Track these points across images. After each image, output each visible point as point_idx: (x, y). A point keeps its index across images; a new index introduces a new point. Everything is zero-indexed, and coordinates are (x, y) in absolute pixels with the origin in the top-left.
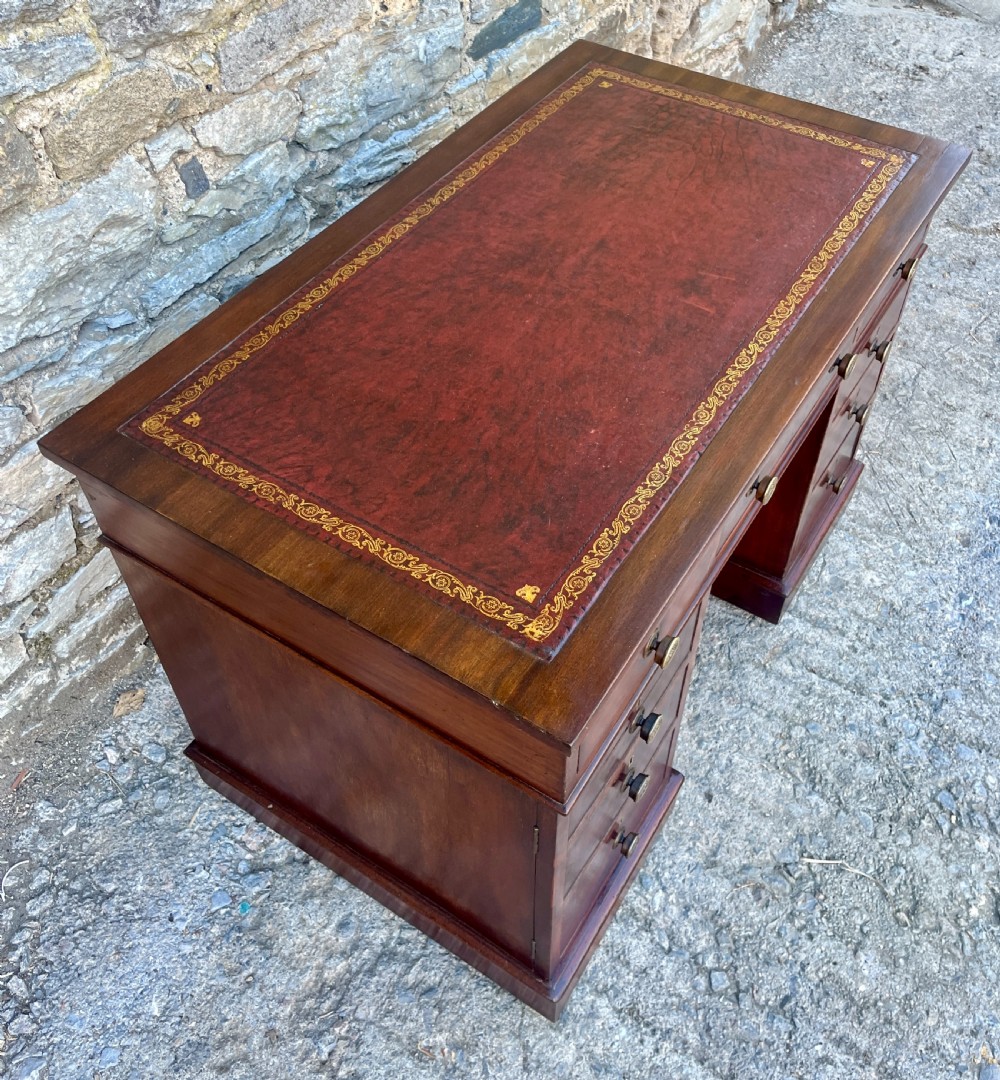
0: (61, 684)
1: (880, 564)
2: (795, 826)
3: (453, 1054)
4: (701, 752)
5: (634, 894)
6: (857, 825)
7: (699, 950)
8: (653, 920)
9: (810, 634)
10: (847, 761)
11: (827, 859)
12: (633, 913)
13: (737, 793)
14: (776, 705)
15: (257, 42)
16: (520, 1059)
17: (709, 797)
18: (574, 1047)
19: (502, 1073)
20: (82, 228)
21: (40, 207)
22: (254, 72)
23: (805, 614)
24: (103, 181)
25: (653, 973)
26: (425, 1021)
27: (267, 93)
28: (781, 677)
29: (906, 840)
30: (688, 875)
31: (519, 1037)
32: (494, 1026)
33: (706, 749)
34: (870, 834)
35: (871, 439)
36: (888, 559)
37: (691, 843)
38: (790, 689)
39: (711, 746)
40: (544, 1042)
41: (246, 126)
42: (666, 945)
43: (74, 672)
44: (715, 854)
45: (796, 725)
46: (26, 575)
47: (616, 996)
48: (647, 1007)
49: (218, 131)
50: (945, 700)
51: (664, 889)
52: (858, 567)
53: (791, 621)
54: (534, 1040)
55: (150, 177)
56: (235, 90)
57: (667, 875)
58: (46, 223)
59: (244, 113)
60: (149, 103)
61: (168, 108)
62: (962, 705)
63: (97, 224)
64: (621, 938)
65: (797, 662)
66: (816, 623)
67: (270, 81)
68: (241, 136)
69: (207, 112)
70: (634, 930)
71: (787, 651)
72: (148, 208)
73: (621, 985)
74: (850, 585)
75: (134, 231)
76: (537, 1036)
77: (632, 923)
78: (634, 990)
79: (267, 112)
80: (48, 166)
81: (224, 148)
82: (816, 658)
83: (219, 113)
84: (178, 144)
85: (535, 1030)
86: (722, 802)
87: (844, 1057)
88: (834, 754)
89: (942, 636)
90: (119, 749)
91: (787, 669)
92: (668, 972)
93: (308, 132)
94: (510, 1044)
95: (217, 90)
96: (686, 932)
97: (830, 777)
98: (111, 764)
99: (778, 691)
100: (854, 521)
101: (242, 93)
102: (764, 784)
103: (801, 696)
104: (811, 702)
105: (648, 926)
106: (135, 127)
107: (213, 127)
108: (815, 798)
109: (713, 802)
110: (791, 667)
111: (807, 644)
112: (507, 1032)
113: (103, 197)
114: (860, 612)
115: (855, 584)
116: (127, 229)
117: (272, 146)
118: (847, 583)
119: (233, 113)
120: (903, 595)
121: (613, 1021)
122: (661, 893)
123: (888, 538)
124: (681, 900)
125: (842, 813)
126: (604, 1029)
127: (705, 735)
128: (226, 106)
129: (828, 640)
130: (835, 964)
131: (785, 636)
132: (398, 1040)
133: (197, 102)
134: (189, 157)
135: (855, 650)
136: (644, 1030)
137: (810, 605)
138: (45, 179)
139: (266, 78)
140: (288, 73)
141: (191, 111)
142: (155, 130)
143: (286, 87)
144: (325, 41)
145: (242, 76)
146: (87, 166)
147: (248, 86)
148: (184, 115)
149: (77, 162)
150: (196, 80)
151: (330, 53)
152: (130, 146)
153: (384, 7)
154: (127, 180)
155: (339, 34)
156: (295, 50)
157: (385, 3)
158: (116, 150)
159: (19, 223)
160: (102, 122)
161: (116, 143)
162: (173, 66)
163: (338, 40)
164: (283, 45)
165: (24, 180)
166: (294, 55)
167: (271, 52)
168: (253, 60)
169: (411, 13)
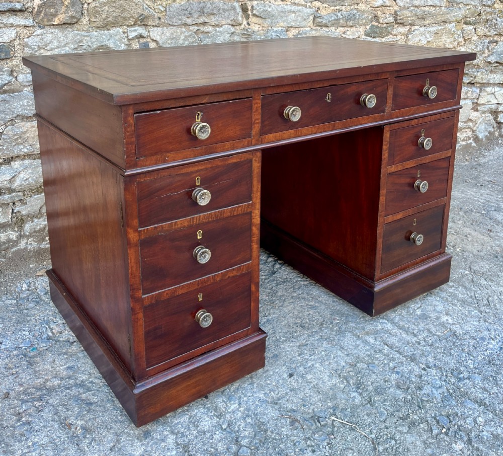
0: (20, 246)
1: (456, 315)
2: (335, 402)
3: (81, 430)
4: (299, 358)
5: (222, 401)
7: (242, 435)
8: (225, 415)
10: (386, 385)
11: (347, 422)
12: (216, 408)
13: (309, 379)
14: (356, 351)
15: (184, 10)
16: (112, 444)
17: (291, 375)
18: (143, 450)
19: (98, 447)
20: (92, 43)
21: (78, 30)
22: (180, 20)
23: (397, 323)
24: (106, 32)
25: (208, 435)
26: (78, 413)
27: (184, 30)
28: (366, 343)
29: (405, 429)
30: (257, 403)
31: (118, 436)
32: (109, 427)
33: (303, 357)
34: (381, 419)
35: (478, 269)
36: (462, 314)
37: (268, 392)
38: (367, 347)
39: (306, 357)
40: (130, 442)
41: (172, 39)
42: (225, 427)
43: (28, 244)
44: (279, 399)
45: (363, 362)
46: (23, 178)
47: (181, 437)
48: (195, 447)
49: (159, 35)
50: (468, 378)
51: (240, 404)
52: (441, 313)
53: (385, 323)
54: (125, 440)
55: (126, 40)
56: (171, 23)
57: (245, 399)
58: (78, 34)
59: (172, 34)
60: (132, 12)
61: (140, 17)
62: (478, 383)
63: (98, 45)
64: (201, 415)
65: (379, 339)
67: (187, 27)
68: (169, 42)
69: (156, 26)
70: (211, 414)
71: (376, 334)
73: (187, 434)
74: (432, 319)
76: (128, 439)
77: (212, 411)
78: (192, 438)
79: (182, 37)
80: (87, 19)
81: (160, 42)
82: (392, 340)
83: (161, 28)
84: (140, 32)
85: (128, 436)
86: (297, 380)
88: (379, 380)
90: (29, 286)
91: (371, 340)
92: (217, 437)
94: (110, 437)
95: (163, 21)
96: (240, 425)
97: (370, 388)
98: (22, 290)
99: (360, 347)
100: (449, 296)
101: (174, 26)
102: (327, 379)
103: (373, 352)
104: (378, 356)
105: (219, 416)
106: (125, 19)
107: (158, 33)
108: (355, 394)
109: (292, 378)
110: (374, 340)
111: (390, 334)
112: (113, 431)
113: (104, 37)
114: (431, 330)
115: (435, 319)
118: (430, 317)
119: (168, 32)
120: (464, 330)
121: (172, 447)
122: (237, 405)
123: (467, 307)
124: (246, 412)
125: (369, 406)
126: (164, 448)
127: (306, 352)
128: (165, 28)
129: (404, 335)
131: (378, 328)
132: (60, 416)
133: (153, 21)
134: (145, 40)
135: (419, 344)
137: (401, 320)
138: (84, 22)
139: (185, 25)
140: (196, 28)
141: (150, 23)
142: (133, 24)
143: (194, 32)
144: (216, 23)
145: (175, 19)
146: (101, 23)
147: (176, 24)
148: (146, 24)
149: (97, 20)
150: (154, 13)
151: (218, 29)
152: (121, 25)
153: (249, 24)
154: (116, 35)
155: (224, 23)
156: (201, 20)
157: (250, 23)
158: (115, 24)
159: (68, 31)
160: (111, 10)
161: (115, 20)
162: (147, 4)
163: (222, 25)
164: (196, 15)
165: (74, 14)
166: (200, 22)
167: (189, 16)
168: (181, 15)
169: (262, 32)
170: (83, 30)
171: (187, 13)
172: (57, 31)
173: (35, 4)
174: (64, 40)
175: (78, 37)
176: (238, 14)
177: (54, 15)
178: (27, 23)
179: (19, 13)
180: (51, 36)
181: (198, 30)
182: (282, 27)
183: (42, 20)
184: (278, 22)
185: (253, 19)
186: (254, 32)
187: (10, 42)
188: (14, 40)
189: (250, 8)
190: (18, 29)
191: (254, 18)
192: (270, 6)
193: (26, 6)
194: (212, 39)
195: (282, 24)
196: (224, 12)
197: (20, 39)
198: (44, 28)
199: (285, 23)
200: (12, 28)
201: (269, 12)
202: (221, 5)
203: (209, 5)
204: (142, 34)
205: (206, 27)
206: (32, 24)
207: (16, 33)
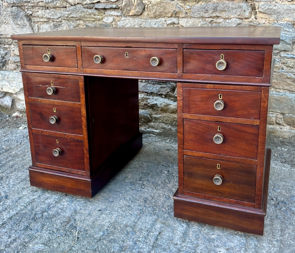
4: (117, 209)
5: (67, 200)
6: (91, 244)
7: (49, 212)
8: (59, 204)
9: (178, 232)
10: (119, 242)
12: (61, 200)
13: (102, 216)
14: (140, 224)
15: (202, 8)
17: (99, 210)
21: (141, 19)
22: (199, 14)
23: (189, 231)
24: (155, 20)
27: (201, 20)
30: (72, 208)
38: (149, 227)
42: (51, 206)
44: (80, 213)
45: (133, 229)
49: (185, 23)
51: (68, 204)
52: (226, 246)
55: (166, 25)
56: (193, 16)
57: (72, 205)
58: (140, 21)
59: (194, 22)
60: (170, 9)
61: (174, 12)
65: (163, 229)
67: (204, 19)
69: (183, 18)
70: (56, 200)
74: (213, 244)
80: (147, 13)
83: (187, 19)
84: (174, 21)
87: (9, 241)
88: (121, 238)
92: (43, 206)
95: (189, 15)
96: (54, 209)
97: (112, 237)
99: (146, 224)
101: (195, 18)
103: (146, 230)
104: (144, 232)
107: (184, 21)
108: (101, 233)
109: (98, 212)
110: (159, 227)
111: (173, 232)
113: (153, 23)
114: (199, 247)
115: (215, 246)
119: (191, 21)
121: (31, 199)
122: (66, 204)
125: (96, 241)
127: (124, 209)
128: (189, 19)
129: (177, 237)
130: (40, 239)
131: (174, 225)
133: (182, 15)
134: (177, 26)
135: (175, 245)
136: (28, 204)
137: (195, 232)
138: (145, 14)
139: (202, 17)
140: (211, 19)
141: (180, 16)
142: (170, 16)
143: (209, 22)
144: (227, 17)
145: (196, 14)
146: (153, 15)
147: (196, 17)
148: (178, 16)
149: (151, 13)
150: (183, 10)
151: (227, 21)
152: (164, 17)
153: (256, 18)
154: (160, 22)
155: (232, 17)
156: (214, 15)
157: (258, 18)
158: (160, 16)
159: (136, 19)
160: (158, 8)
161: (160, 14)
162: (180, 5)
164: (210, 12)
165: (138, 10)
166: (214, 16)
167: (205, 12)
168: (200, 11)
169: (268, 24)
170: (144, 19)
171: (204, 10)
172: (131, 18)
173: (123, 5)
174: (133, 23)
175: (140, 22)
176: (244, 11)
177: (130, 11)
178: (118, 14)
179: (116, 10)
180: (128, 21)
181: (212, 21)
182: (288, 21)
183: (125, 13)
184: (283, 17)
185: (259, 15)
186: (259, 24)
187: (111, 23)
188: (113, 22)
189: (257, 7)
190: (114, 17)
191: (261, 14)
192: (275, 6)
193: (119, 6)
195: (287, 19)
196: (232, 9)
197: (115, 22)
198: (126, 17)
199: (291, 19)
200: (112, 17)
201: (274, 10)
202: (230, 5)
203: (221, 5)
204: (175, 22)
205: (219, 19)
206: (120, 15)
207: (113, 19)
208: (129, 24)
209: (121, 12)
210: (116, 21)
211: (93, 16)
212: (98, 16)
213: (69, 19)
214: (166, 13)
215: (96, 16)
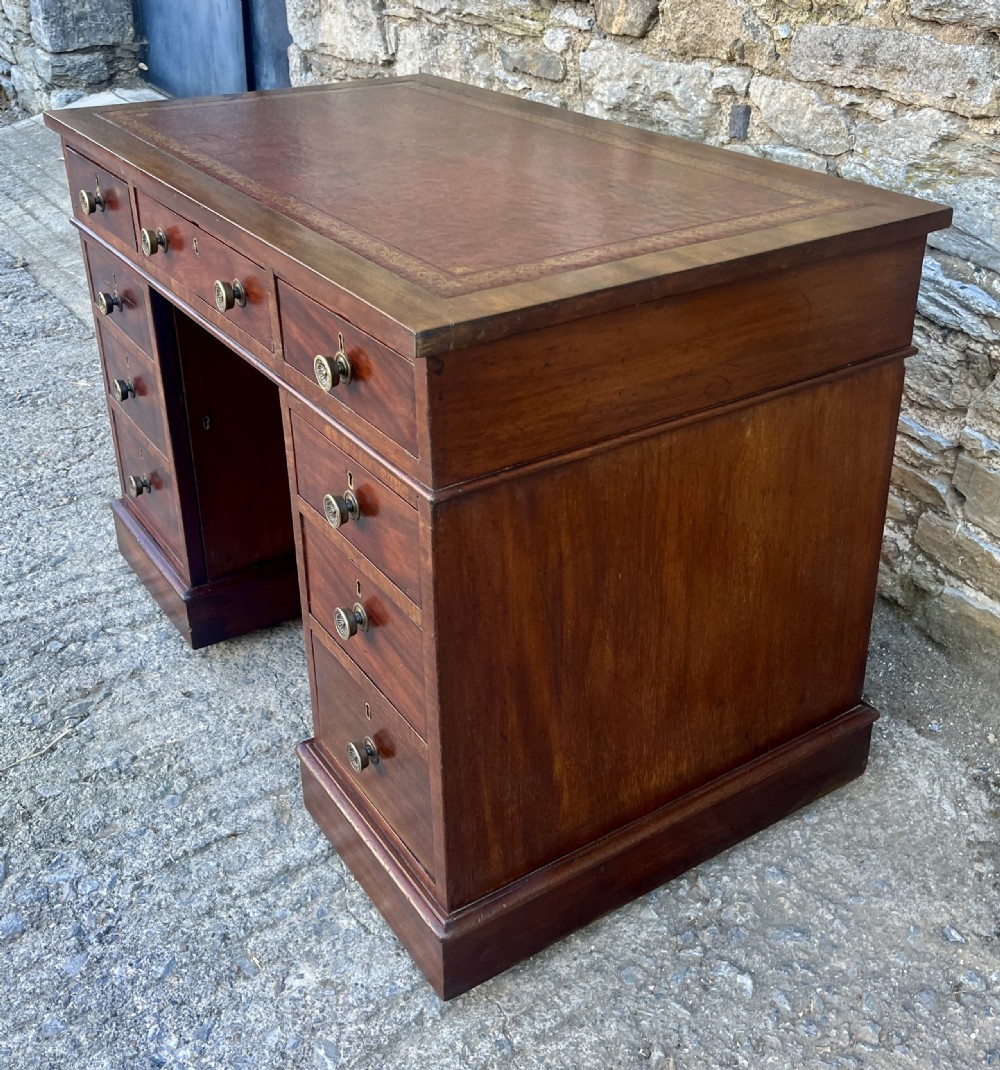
1: (318, 1004)
7: (85, 645)
10: (114, 807)
15: (826, 43)
17: (186, 694)
20: (651, 83)
21: (643, 52)
22: (812, 68)
24: (682, 66)
27: (813, 95)
30: (140, 658)
33: (232, 711)
36: (318, 1021)
39: (230, 715)
41: (789, 112)
42: (109, 631)
44: (139, 681)
45: (189, 788)
49: (766, 96)
50: (81, 947)
53: (311, 849)
55: (710, 92)
56: (794, 73)
57: (155, 647)
58: (636, 60)
59: (792, 100)
60: (724, 30)
61: (735, 44)
63: (660, 89)
65: (256, 827)
66: (288, 873)
67: (828, 90)
68: (784, 118)
71: (277, 824)
72: (697, 112)
74: (314, 943)
75: (679, 119)
79: (809, 114)
81: (764, 115)
82: (246, 846)
83: (773, 81)
84: (732, 80)
86: (173, 701)
88: (131, 800)
89: (155, 1010)
91: (256, 812)
92: (92, 623)
93: (847, 172)
95: (782, 63)
97: (115, 786)
99: (237, 790)
101: (799, 81)
103: (214, 806)
104: (200, 811)
107: (764, 89)
108: (109, 762)
110: (255, 817)
111: (271, 849)
114: (267, 932)
116: (677, 113)
117: (811, 156)
118: (319, 942)
120: (250, 1000)
125: (76, 776)
127: (246, 716)
128: (781, 81)
129: (257, 871)
131: (296, 832)
133: (760, 59)
134: (742, 101)
135: (221, 892)
136: (73, 600)
138: (657, 38)
139: (822, 83)
140: (847, 98)
141: (755, 64)
142: (726, 57)
143: (843, 109)
144: (906, 97)
145: (802, 64)
146: (676, 45)
147: (803, 78)
148: (749, 63)
149: (672, 37)
150: (768, 40)
151: (908, 115)
152: (711, 57)
154: (692, 76)
155: (925, 100)
156: (863, 80)
158: (697, 52)
159: (629, 51)
160: (692, 20)
161: (696, 44)
163: (921, 108)
164: (851, 64)
165: (633, 20)
166: (861, 84)
167: (833, 62)
168: (816, 57)
170: (651, 54)
171: (830, 52)
172: (615, 47)
175: (635, 65)
176: (973, 83)
177: (612, 16)
178: (581, 25)
179: (578, 5)
180: (605, 54)
181: (852, 104)
183: (602, 21)
187: (561, 54)
188: (566, 50)
190: (571, 33)
194: (882, 137)
196: (927, 67)
197: (573, 50)
198: (604, 38)
200: (565, 30)
202: (923, 47)
203: (891, 42)
204: (735, 87)
205: (880, 103)
206: (589, 28)
207: (567, 38)
208: (607, 66)
209: (592, 16)
210: (576, 49)
211: (518, 18)
212: (532, 19)
213: (464, 19)
214: (716, 45)
215: (527, 21)
